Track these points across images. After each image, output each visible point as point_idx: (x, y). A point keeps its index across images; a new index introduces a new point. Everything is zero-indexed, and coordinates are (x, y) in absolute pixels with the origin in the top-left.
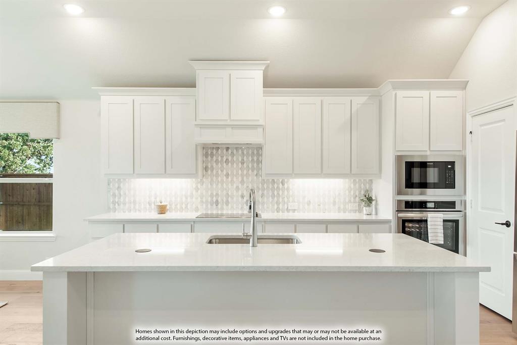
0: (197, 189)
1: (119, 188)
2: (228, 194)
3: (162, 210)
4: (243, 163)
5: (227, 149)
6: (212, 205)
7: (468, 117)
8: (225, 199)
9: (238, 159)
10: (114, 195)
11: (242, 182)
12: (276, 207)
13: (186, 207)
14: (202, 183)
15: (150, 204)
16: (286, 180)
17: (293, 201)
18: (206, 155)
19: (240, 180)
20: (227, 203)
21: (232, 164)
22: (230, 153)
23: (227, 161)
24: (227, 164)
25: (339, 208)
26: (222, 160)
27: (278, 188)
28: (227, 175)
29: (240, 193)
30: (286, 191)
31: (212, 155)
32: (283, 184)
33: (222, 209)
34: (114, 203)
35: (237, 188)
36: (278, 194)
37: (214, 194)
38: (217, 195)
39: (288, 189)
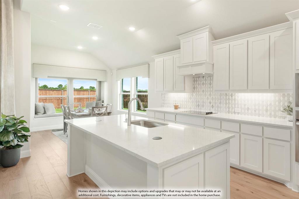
0: (191, 98)
1: (164, 97)
2: (203, 101)
3: (176, 107)
5: (203, 77)
6: (197, 106)
8: (202, 104)
9: (208, 82)
10: (163, 100)
11: (210, 95)
12: (227, 110)
13: (186, 107)
14: (193, 95)
16: (233, 94)
17: (238, 107)
18: (194, 81)
19: (209, 94)
20: (203, 106)
21: (205, 85)
22: (204, 79)
23: (203, 84)
24: (203, 85)
26: (201, 83)
27: (229, 99)
28: (203, 91)
29: (209, 101)
30: (233, 101)
31: (197, 81)
32: (232, 97)
33: (201, 109)
34: (163, 103)
35: (208, 98)
36: (229, 102)
37: (198, 101)
38: (199, 101)
39: (235, 100)
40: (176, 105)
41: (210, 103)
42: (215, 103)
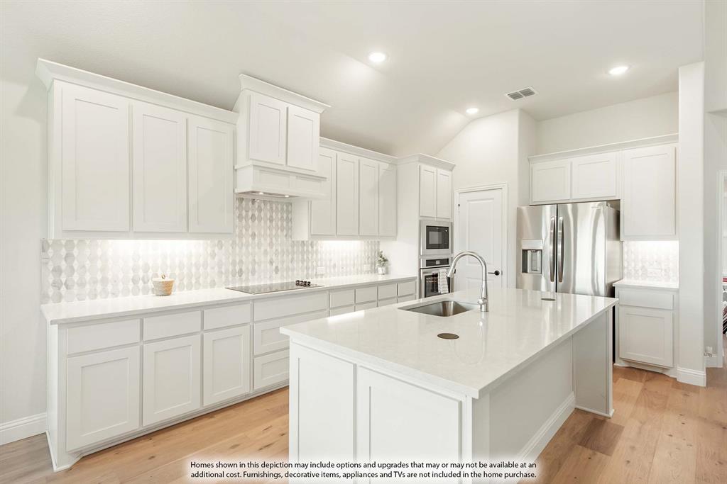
0: (213, 255)
1: (69, 256)
2: (254, 260)
3: (166, 289)
4: (271, 221)
6: (234, 276)
7: (457, 195)
8: (250, 267)
9: (265, 215)
10: (58, 271)
11: (271, 245)
12: (305, 273)
13: (198, 282)
14: (220, 246)
15: (135, 281)
16: (315, 242)
17: (321, 266)
19: (268, 242)
20: (253, 272)
21: (260, 221)
22: (257, 207)
23: (253, 217)
24: (253, 221)
25: (357, 269)
26: (247, 215)
27: (307, 250)
28: (253, 235)
29: (269, 258)
30: (315, 255)
32: (312, 247)
33: (247, 279)
34: (57, 285)
35: (266, 252)
36: (308, 258)
37: (237, 261)
38: (241, 261)
39: (317, 252)
40: (167, 279)
41: (271, 263)
42: (283, 262)
